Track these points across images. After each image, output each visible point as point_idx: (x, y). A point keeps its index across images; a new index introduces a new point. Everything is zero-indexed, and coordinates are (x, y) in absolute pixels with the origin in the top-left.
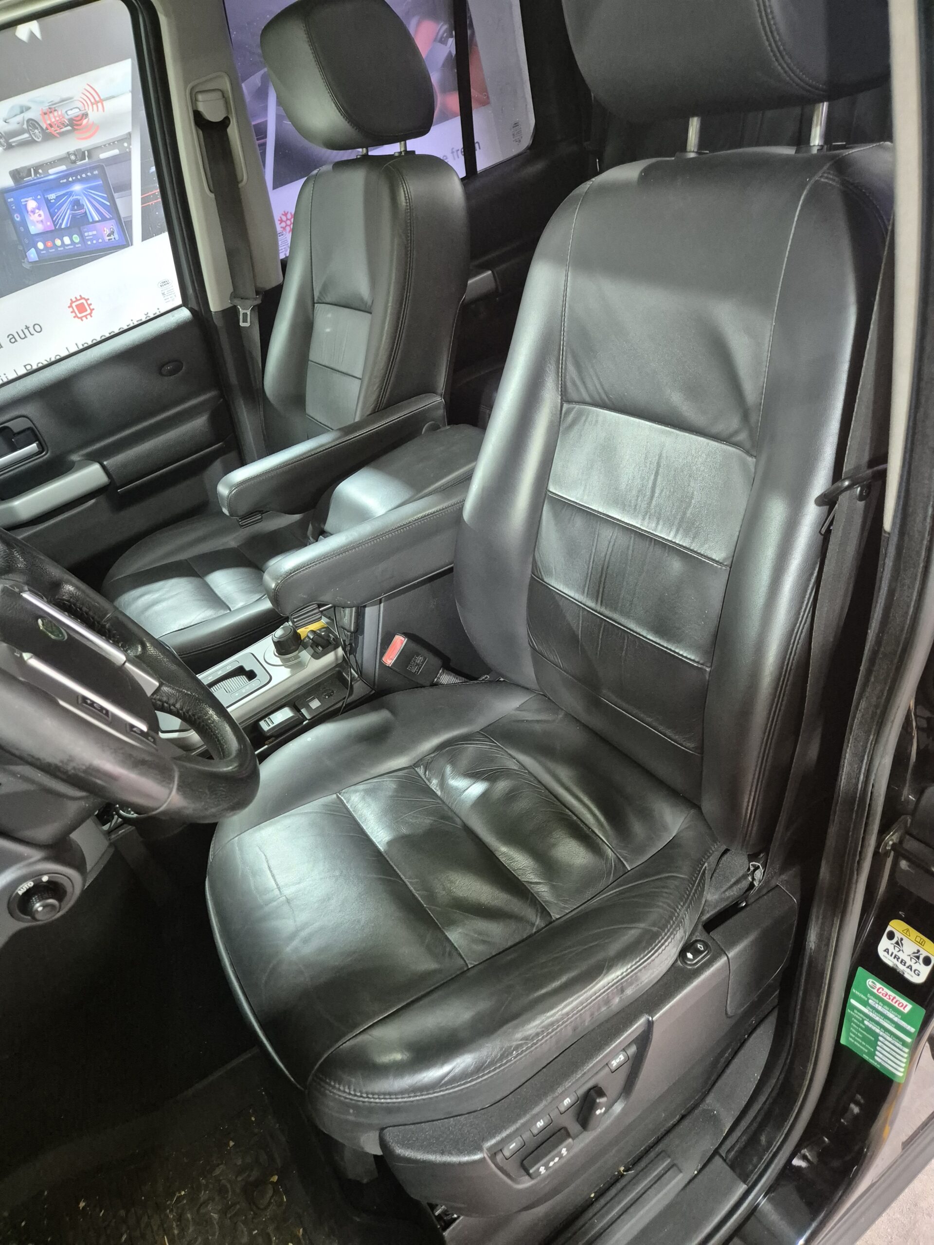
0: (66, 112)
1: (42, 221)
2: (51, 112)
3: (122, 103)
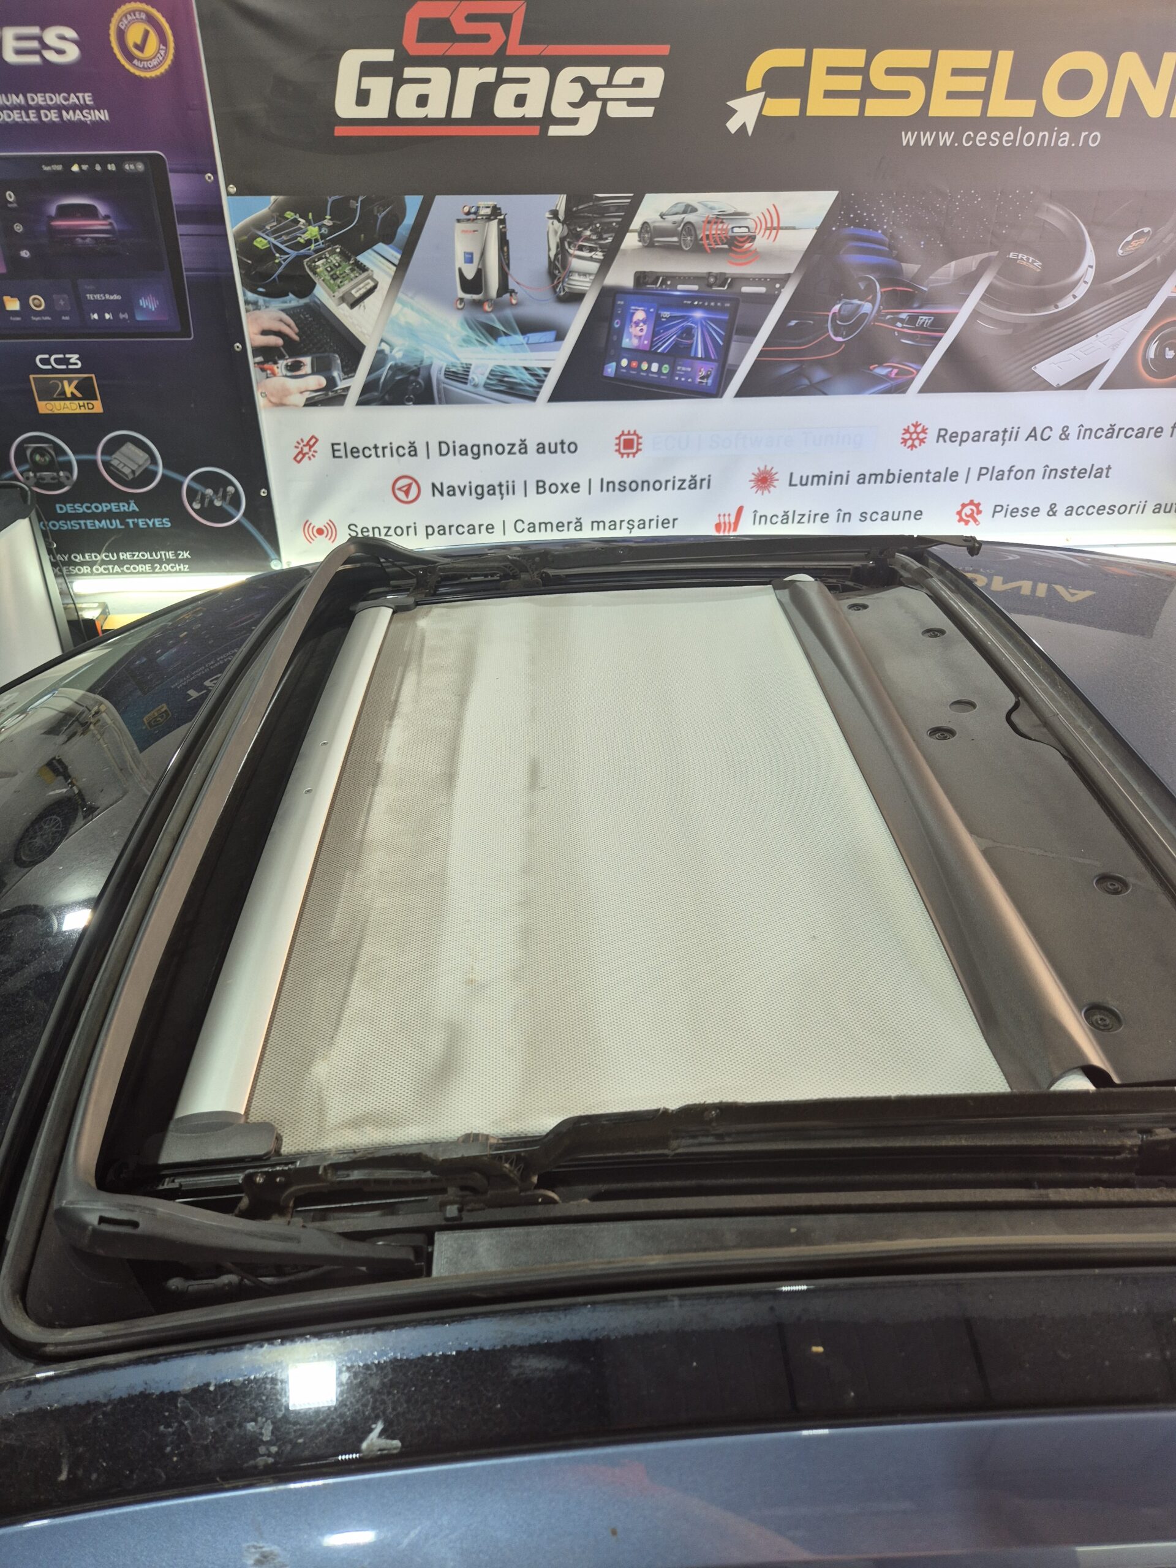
0: (733, 228)
1: (640, 337)
2: (716, 223)
3: (803, 239)
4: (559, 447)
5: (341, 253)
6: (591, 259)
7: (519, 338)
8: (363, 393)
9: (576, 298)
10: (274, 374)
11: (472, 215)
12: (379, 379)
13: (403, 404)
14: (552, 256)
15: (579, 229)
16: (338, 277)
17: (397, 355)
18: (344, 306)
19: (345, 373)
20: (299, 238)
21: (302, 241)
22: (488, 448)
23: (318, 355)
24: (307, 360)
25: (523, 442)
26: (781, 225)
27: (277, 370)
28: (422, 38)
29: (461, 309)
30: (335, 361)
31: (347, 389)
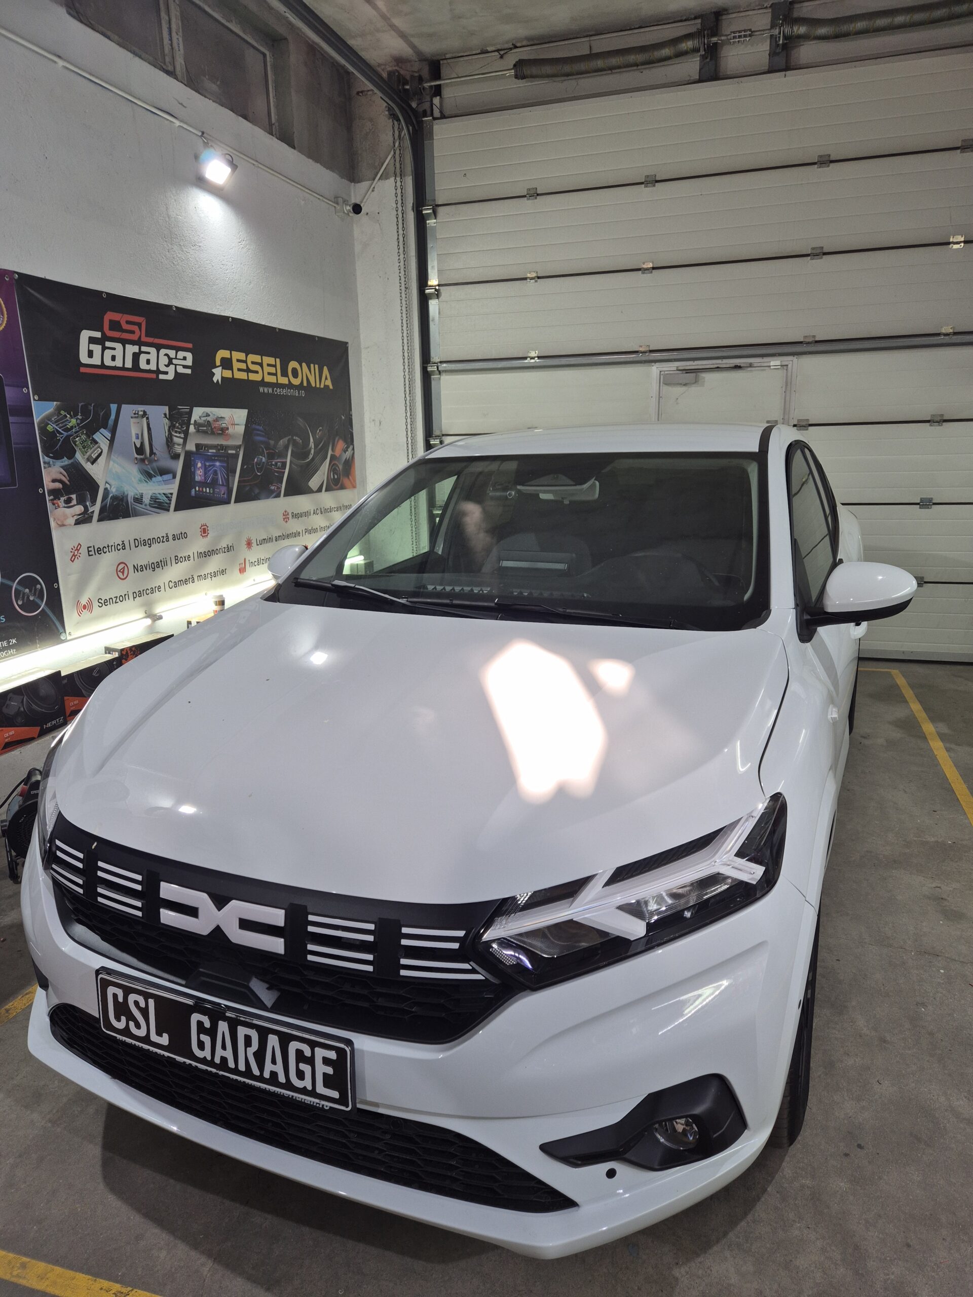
0: (221, 424)
1: (200, 476)
2: (216, 421)
3: (241, 429)
4: (180, 535)
5: (86, 434)
6: (180, 437)
7: (159, 478)
8: (100, 514)
9: (176, 457)
10: (59, 506)
11: (136, 415)
12: (107, 504)
13: (119, 519)
14: (167, 436)
15: (174, 423)
16: (86, 447)
17: (113, 491)
18: (89, 463)
19: (92, 503)
20: (67, 426)
21: (69, 427)
22: (154, 540)
23: (79, 493)
24: (74, 496)
25: (166, 534)
26: (235, 423)
27: (60, 504)
28: (110, 329)
29: (136, 463)
30: (87, 496)
31: (93, 511)
